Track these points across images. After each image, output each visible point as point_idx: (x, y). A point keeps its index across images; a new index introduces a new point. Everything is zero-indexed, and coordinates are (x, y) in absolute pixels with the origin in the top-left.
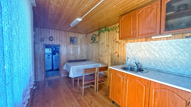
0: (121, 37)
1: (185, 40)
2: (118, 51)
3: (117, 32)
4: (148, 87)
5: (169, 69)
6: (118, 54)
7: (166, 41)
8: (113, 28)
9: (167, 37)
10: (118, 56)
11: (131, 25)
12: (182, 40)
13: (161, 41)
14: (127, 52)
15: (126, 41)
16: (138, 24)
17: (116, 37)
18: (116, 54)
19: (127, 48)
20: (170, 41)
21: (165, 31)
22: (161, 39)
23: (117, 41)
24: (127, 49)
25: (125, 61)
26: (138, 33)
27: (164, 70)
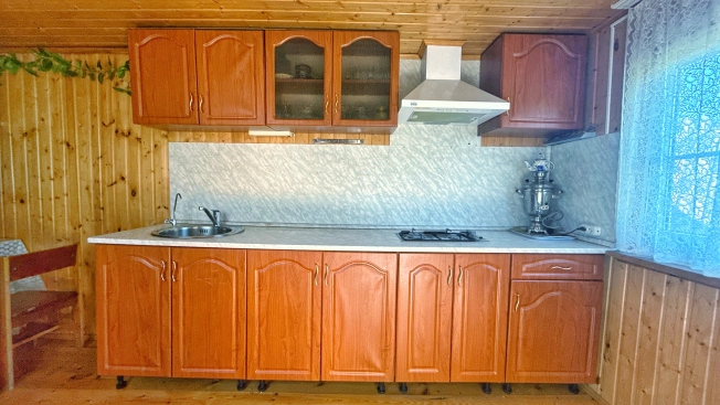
0: (141, 114)
1: (313, 146)
2: (130, 173)
3: (122, 90)
4: (243, 271)
5: (289, 217)
6: (130, 187)
7: (280, 147)
8: (99, 65)
9: (282, 137)
10: (134, 193)
11: (182, 76)
12: (307, 147)
13: (272, 145)
14: (171, 176)
15: (165, 133)
16: (208, 79)
17: (118, 110)
18: (120, 184)
19: (171, 159)
20: (288, 146)
21: (276, 118)
22: (270, 139)
23: (125, 128)
24: (171, 163)
25: (165, 210)
26: (207, 111)
27: (281, 221)
